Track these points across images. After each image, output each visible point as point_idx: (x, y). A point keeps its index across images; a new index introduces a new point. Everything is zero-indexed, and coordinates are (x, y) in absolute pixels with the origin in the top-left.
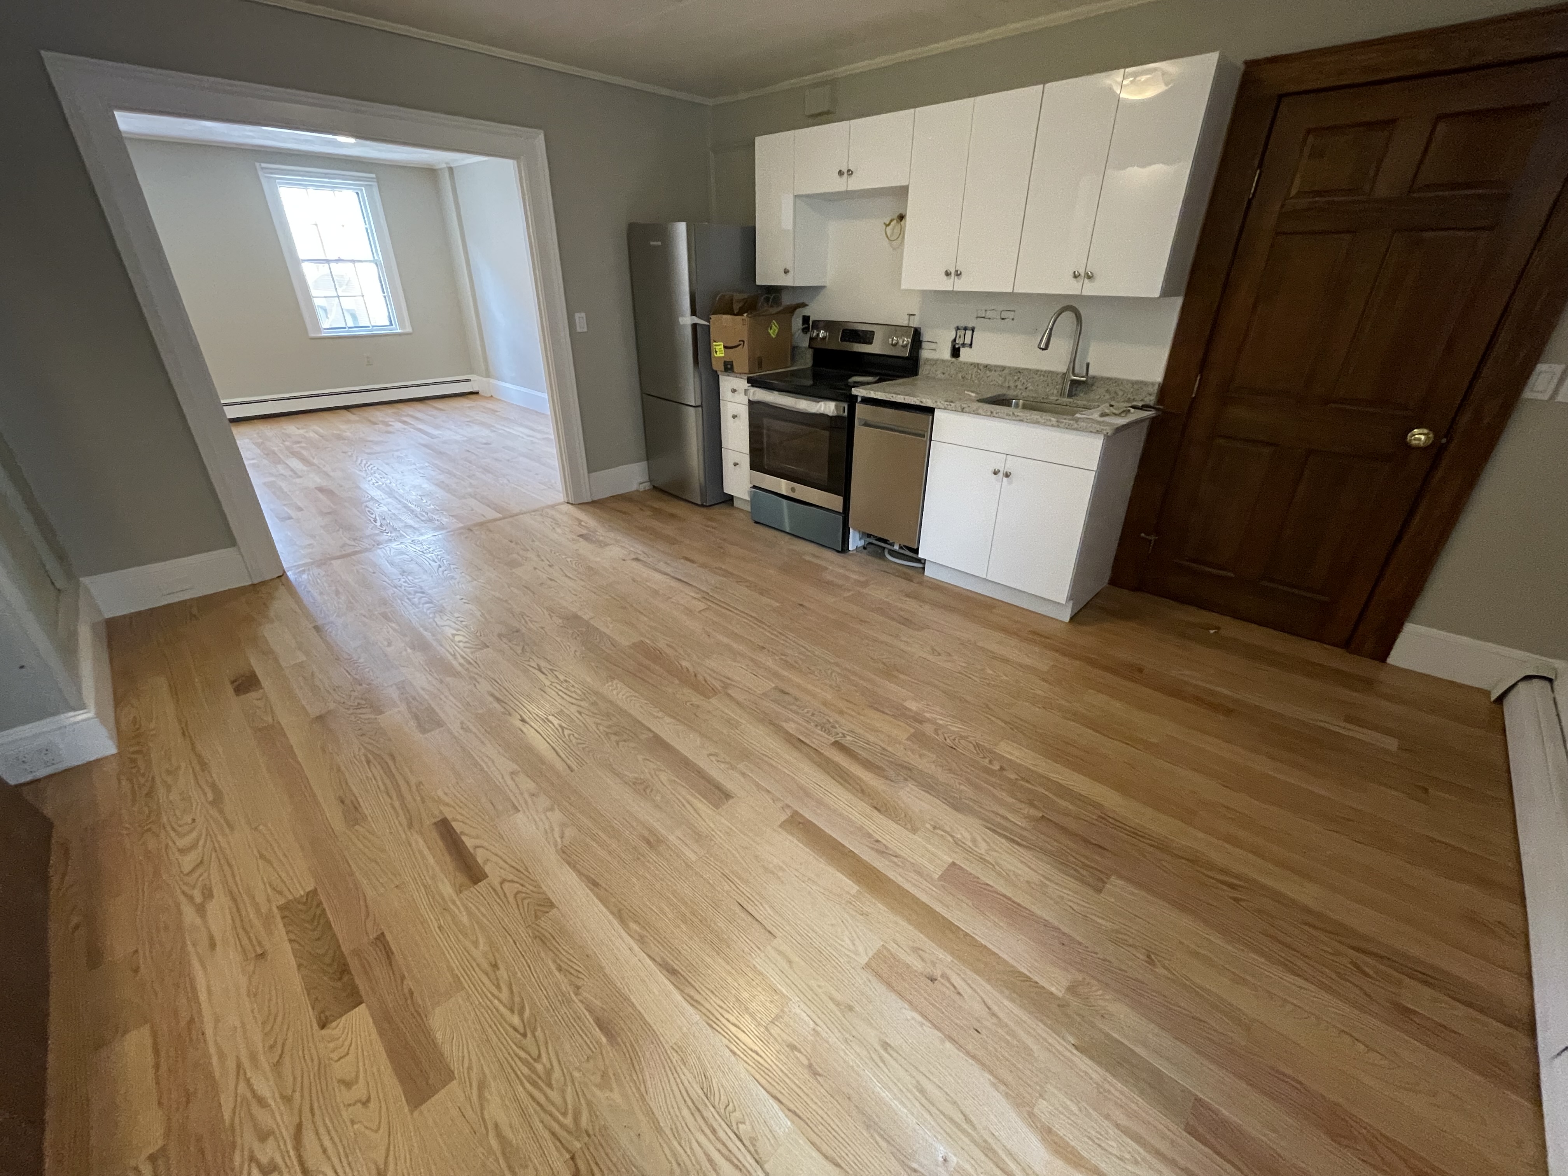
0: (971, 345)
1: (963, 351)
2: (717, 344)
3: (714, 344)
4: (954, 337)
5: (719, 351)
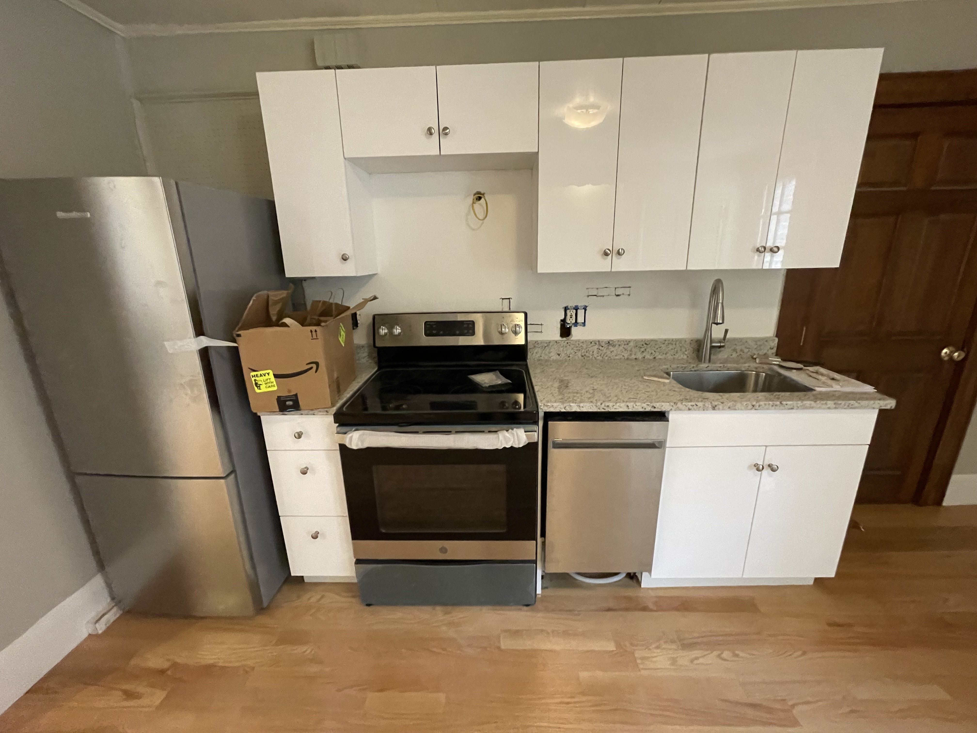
0: (584, 324)
1: (574, 330)
2: (259, 373)
3: (253, 373)
4: (563, 317)
5: (266, 384)
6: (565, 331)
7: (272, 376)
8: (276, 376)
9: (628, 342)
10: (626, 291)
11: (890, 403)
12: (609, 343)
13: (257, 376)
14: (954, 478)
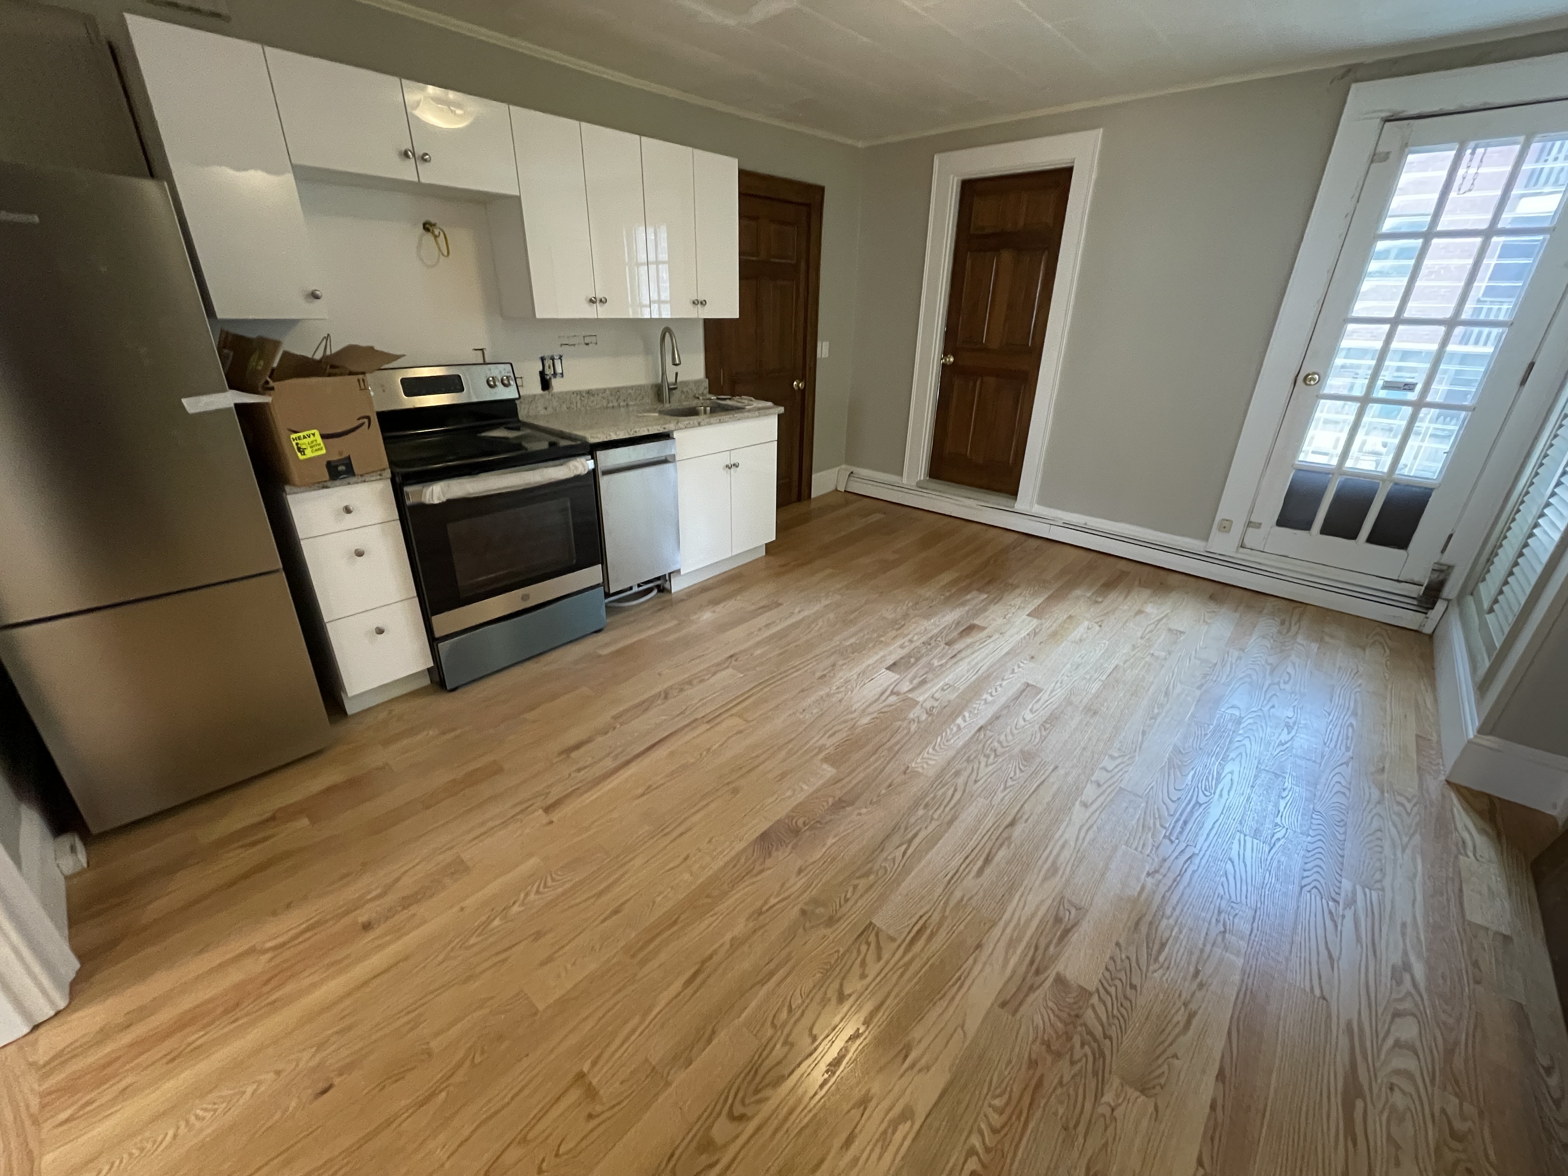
0: (562, 375)
1: (554, 382)
2: (301, 434)
3: (294, 436)
4: (541, 368)
5: (311, 447)
6: (546, 384)
7: (318, 437)
8: (323, 437)
9: (605, 390)
10: (593, 339)
11: (781, 410)
12: (588, 392)
13: (299, 438)
14: (813, 476)
